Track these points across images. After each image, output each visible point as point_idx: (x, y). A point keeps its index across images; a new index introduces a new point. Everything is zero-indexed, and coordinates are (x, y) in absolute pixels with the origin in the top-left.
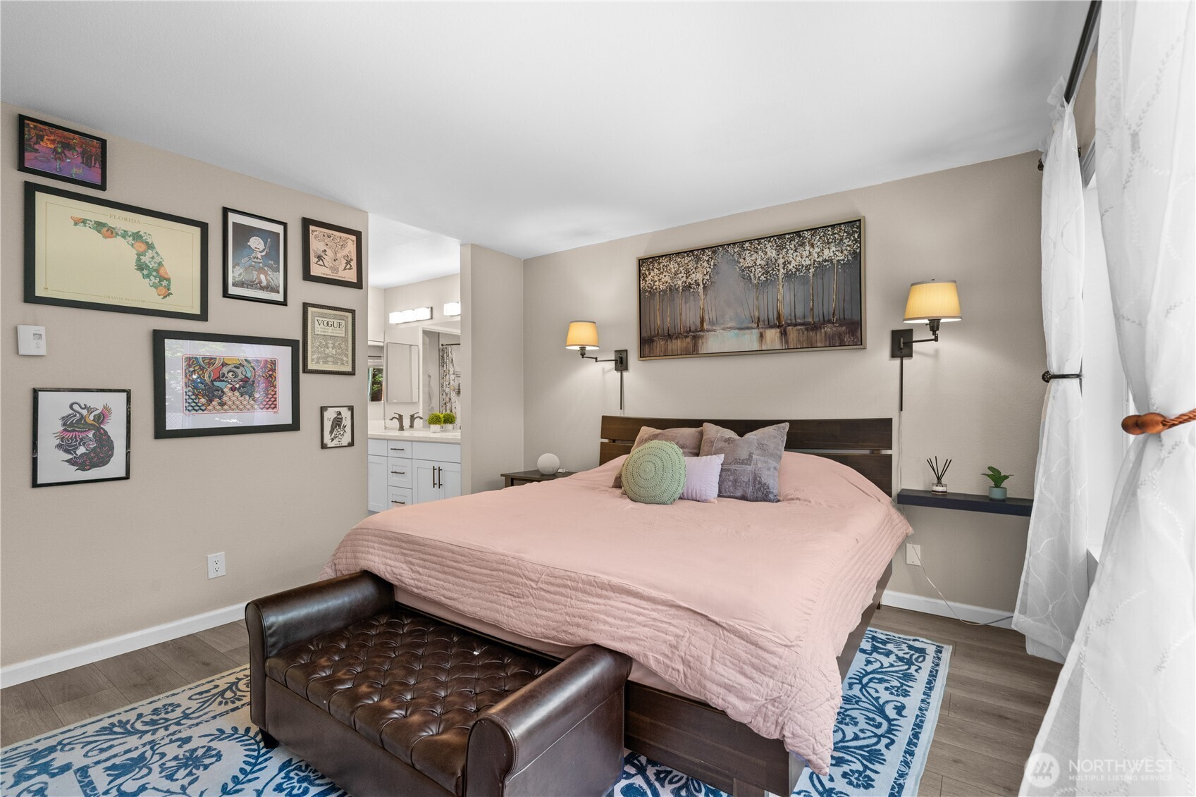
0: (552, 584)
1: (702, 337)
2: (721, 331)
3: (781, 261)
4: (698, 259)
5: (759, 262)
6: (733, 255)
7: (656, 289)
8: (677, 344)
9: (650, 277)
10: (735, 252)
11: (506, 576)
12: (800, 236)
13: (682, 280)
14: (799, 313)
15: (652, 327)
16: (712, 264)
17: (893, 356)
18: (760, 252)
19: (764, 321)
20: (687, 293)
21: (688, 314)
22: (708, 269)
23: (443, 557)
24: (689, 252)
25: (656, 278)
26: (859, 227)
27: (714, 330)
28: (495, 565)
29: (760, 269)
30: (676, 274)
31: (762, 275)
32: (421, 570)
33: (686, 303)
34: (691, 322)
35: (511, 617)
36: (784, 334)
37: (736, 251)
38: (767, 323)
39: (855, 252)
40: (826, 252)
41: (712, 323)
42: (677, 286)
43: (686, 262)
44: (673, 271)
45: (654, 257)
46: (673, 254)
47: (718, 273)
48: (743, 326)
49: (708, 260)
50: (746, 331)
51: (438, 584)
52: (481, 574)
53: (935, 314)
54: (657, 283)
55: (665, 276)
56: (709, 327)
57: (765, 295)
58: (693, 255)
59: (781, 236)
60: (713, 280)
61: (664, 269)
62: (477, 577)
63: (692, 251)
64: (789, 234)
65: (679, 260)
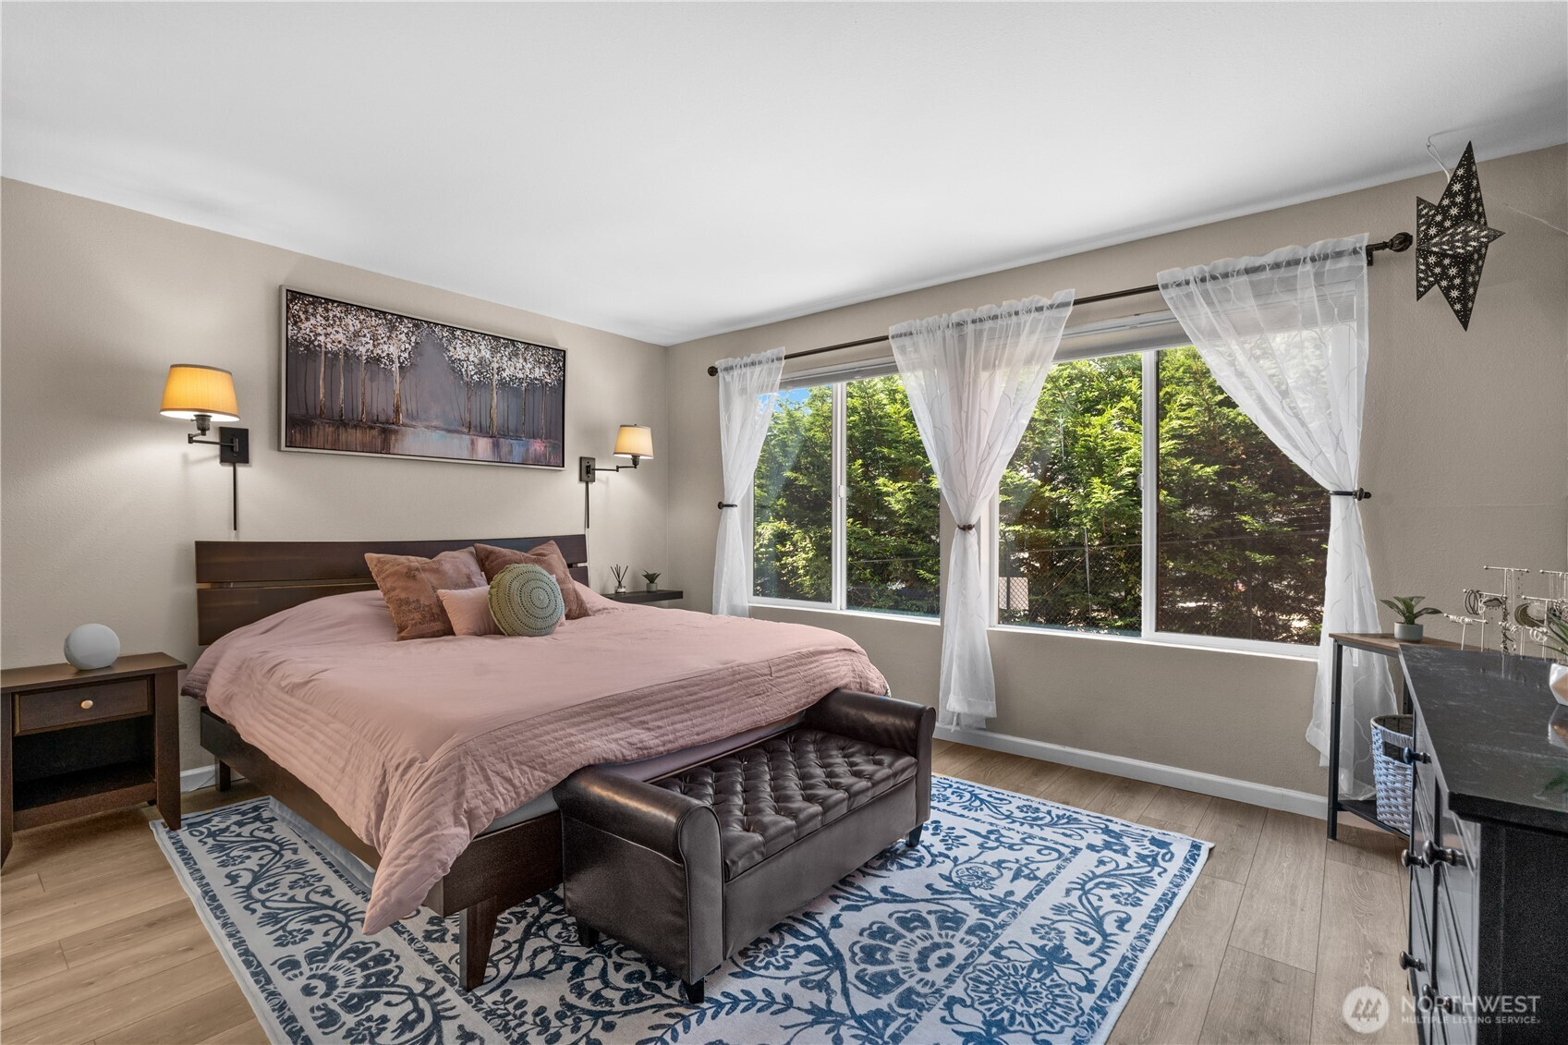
0: (781, 670)
1: (396, 432)
2: (423, 429)
3: (495, 365)
4: (392, 328)
5: (471, 358)
6: (441, 340)
7: (320, 346)
8: (356, 436)
9: (308, 324)
10: (443, 337)
11: (745, 682)
12: (514, 346)
13: (367, 346)
14: (512, 426)
15: (311, 403)
16: (413, 339)
17: (581, 480)
18: (473, 347)
19: (475, 427)
20: (374, 367)
21: (378, 399)
22: (407, 346)
23: (676, 697)
24: (380, 314)
25: (320, 330)
26: (564, 357)
27: (414, 427)
28: (731, 678)
29: (473, 367)
30: (356, 334)
31: (476, 373)
32: (659, 723)
33: (372, 380)
34: (380, 409)
35: (767, 711)
36: (496, 446)
37: (445, 335)
38: (478, 429)
39: (560, 379)
40: (537, 369)
41: (409, 415)
42: (357, 354)
43: (373, 323)
44: (352, 329)
45: (317, 297)
46: (352, 305)
47: (421, 355)
48: (452, 427)
49: (407, 334)
50: (455, 435)
51: (687, 726)
52: (724, 693)
53: (636, 451)
54: (322, 338)
55: (337, 332)
56: (407, 421)
57: (478, 400)
58: (385, 318)
59: (496, 338)
60: (414, 361)
61: (335, 321)
62: (723, 696)
63: (384, 313)
64: (504, 339)
65: (362, 317)
